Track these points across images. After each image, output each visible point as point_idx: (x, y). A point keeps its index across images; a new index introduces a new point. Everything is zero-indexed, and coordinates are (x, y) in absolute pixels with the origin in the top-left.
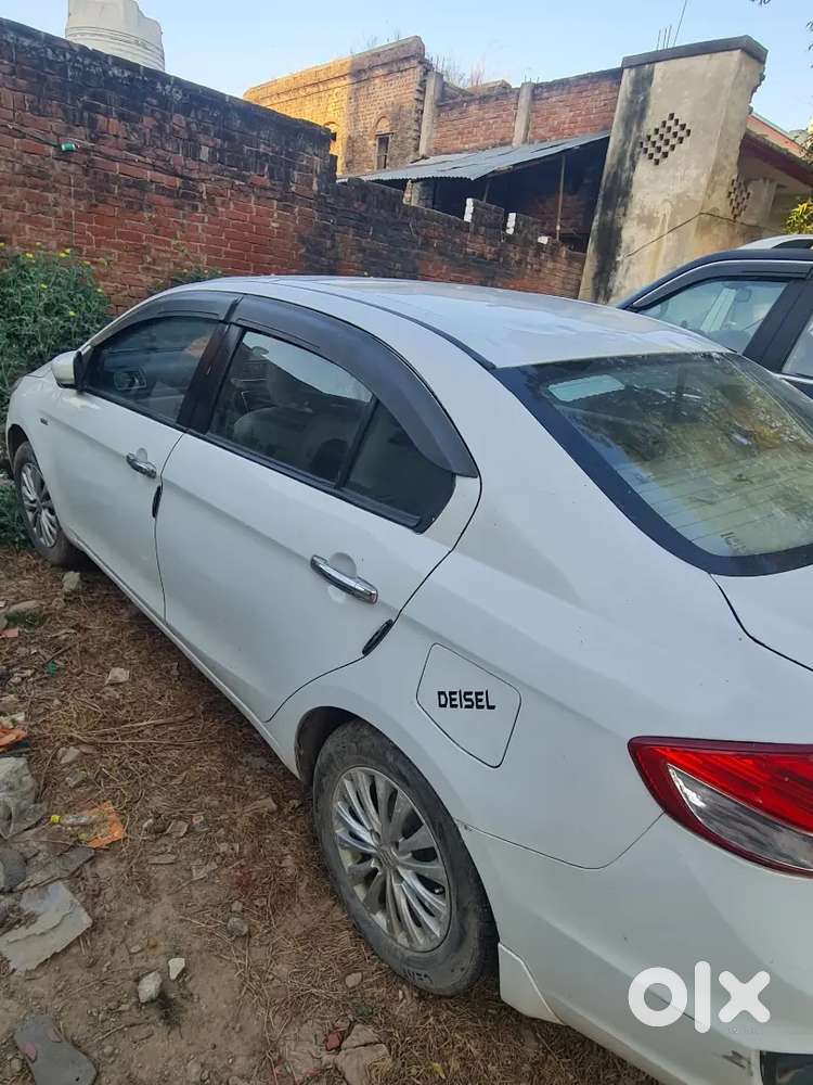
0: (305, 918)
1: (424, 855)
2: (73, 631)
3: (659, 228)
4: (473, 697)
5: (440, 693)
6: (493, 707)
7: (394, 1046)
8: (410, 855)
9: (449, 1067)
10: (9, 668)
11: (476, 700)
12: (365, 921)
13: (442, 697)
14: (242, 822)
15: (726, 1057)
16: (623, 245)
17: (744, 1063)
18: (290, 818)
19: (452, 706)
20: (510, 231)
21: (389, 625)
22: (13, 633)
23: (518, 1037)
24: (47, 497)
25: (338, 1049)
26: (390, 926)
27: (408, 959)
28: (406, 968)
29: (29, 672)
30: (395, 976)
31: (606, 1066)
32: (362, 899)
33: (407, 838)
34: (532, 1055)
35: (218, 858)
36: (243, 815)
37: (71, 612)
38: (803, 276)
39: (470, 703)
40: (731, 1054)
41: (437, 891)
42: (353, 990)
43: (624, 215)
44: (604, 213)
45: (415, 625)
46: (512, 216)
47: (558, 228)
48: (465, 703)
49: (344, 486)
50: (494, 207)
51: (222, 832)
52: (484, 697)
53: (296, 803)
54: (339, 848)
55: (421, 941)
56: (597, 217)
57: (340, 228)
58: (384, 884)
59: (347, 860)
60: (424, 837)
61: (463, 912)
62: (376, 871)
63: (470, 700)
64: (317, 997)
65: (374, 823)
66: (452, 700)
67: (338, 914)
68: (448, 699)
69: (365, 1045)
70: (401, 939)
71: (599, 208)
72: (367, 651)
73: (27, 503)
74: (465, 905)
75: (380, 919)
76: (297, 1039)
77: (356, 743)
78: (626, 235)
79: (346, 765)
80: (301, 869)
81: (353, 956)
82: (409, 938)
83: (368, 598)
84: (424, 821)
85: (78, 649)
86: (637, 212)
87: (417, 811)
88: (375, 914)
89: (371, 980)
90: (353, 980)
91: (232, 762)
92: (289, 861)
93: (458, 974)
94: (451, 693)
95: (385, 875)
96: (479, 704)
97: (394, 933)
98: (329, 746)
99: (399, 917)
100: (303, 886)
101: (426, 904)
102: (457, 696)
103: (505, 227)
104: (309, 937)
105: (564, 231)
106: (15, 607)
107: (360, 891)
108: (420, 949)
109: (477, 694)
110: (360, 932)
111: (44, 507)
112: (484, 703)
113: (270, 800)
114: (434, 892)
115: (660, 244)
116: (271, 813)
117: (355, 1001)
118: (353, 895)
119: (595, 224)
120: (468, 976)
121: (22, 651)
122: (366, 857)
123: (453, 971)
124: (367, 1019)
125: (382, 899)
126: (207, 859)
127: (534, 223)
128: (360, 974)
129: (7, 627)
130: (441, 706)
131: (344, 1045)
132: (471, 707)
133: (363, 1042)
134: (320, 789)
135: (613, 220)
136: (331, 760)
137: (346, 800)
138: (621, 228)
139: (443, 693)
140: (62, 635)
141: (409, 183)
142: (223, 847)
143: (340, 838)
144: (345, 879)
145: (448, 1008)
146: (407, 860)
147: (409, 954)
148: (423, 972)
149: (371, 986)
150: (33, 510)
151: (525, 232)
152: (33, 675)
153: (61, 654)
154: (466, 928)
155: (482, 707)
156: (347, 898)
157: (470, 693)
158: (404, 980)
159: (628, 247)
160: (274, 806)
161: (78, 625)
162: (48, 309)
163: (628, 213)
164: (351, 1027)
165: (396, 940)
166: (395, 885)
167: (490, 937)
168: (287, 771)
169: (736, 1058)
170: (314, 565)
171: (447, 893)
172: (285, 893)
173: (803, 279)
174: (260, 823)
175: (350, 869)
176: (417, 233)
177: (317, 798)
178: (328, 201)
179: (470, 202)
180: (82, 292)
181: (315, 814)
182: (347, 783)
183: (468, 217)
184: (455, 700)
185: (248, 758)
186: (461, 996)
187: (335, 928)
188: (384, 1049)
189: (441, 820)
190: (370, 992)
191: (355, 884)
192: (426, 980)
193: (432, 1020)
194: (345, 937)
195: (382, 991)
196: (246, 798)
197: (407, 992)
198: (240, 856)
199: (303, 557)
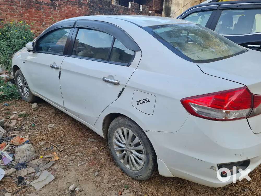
0: (109, 171)
1: (138, 144)
2: (37, 117)
3: (181, 6)
4: (145, 100)
5: (137, 101)
6: (150, 101)
7: (135, 192)
9: (148, 195)
10: (21, 126)
11: (146, 101)
12: (124, 168)
13: (138, 102)
14: (90, 152)
15: (210, 168)
17: (214, 168)
19: (140, 104)
21: (123, 89)
22: (21, 118)
23: (165, 188)
24: (26, 84)
25: (121, 195)
26: (131, 167)
28: (136, 175)
29: (27, 127)
32: (123, 163)
33: (132, 142)
34: (168, 191)
35: (85, 161)
37: (35, 113)
38: (216, 9)
40: (211, 167)
41: (141, 153)
42: (123, 183)
43: (171, 3)
45: (129, 87)
46: (141, 6)
47: (154, 8)
48: (143, 102)
49: (109, 60)
50: (136, 4)
51: (85, 155)
52: (147, 99)
53: (103, 147)
54: (116, 152)
56: (164, 5)
58: (128, 156)
59: (118, 154)
60: (137, 140)
62: (126, 154)
64: (115, 186)
65: (124, 141)
66: (140, 102)
67: (117, 169)
68: (139, 102)
69: (128, 193)
70: (134, 169)
72: (118, 97)
73: (19, 87)
75: (128, 166)
76: (111, 194)
79: (116, 129)
80: (106, 161)
81: (122, 177)
82: (136, 168)
83: (117, 84)
84: (136, 136)
85: (39, 121)
86: (174, 2)
87: (135, 134)
88: (126, 165)
89: (127, 181)
90: (123, 181)
91: (85, 140)
92: (103, 160)
93: (148, 171)
94: (140, 101)
95: (128, 154)
96: (147, 101)
97: (131, 168)
98: (111, 125)
99: (133, 164)
100: (107, 164)
101: (139, 157)
102: (141, 101)
103: (140, 9)
105: (156, 9)
106: (20, 113)
107: (122, 161)
108: (138, 169)
109: (146, 99)
110: (123, 171)
111: (25, 87)
112: (148, 101)
114: (140, 153)
115: (181, 10)
116: (97, 150)
117: (124, 185)
118: (121, 162)
119: (164, 7)
120: (151, 171)
121: (24, 122)
123: (147, 171)
125: (128, 161)
126: (82, 161)
127: (147, 8)
128: (124, 180)
129: (19, 118)
130: (138, 104)
131: (123, 193)
132: (145, 102)
134: (110, 137)
135: (168, 4)
136: (112, 128)
137: (116, 138)
138: (171, 7)
139: (138, 101)
140: (34, 118)
142: (86, 158)
143: (116, 149)
144: (118, 159)
145: (147, 184)
146: (134, 147)
147: (136, 172)
148: (139, 175)
149: (127, 182)
150: (21, 89)
151: (145, 10)
152: (28, 127)
153: (35, 122)
155: (147, 102)
156: (119, 163)
157: (144, 100)
159: (173, 12)
161: (38, 115)
162: (18, 37)
164: (124, 190)
165: (132, 170)
166: (131, 155)
168: (101, 137)
169: (212, 168)
170: (104, 80)
171: (144, 152)
172: (102, 166)
174: (94, 153)
175: (119, 156)
176: (116, 12)
177: (109, 140)
179: (130, 3)
180: (27, 32)
181: (109, 144)
182: (116, 134)
183: (130, 7)
184: (141, 102)
185: (89, 139)
187: (117, 172)
188: (132, 193)
189: (140, 133)
190: (127, 183)
191: (121, 159)
192: (141, 177)
193: (143, 186)
194: (120, 173)
195: (130, 183)
196: (90, 148)
197: (136, 182)
198: (90, 160)
199: (100, 79)
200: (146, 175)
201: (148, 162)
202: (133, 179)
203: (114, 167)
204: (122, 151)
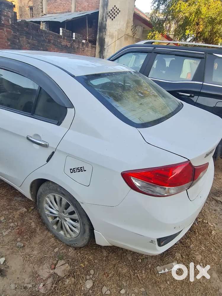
0: (40, 238)
1: (72, 213)
3: (115, 38)
4: (80, 169)
5: (70, 169)
7: (70, 263)
8: (68, 214)
9: (85, 264)
11: (81, 170)
12: (57, 234)
13: (71, 170)
14: (16, 216)
15: (149, 242)
16: (106, 43)
17: (154, 242)
18: (31, 212)
19: (74, 172)
20: (74, 38)
21: (53, 153)
23: (101, 252)
25: (55, 268)
26: (65, 234)
27: (71, 241)
28: (70, 243)
30: (68, 246)
31: (123, 253)
32: (56, 229)
33: (66, 210)
34: (105, 255)
35: (11, 228)
36: (17, 214)
38: (151, 51)
39: (79, 171)
40: (151, 241)
41: (76, 221)
42: (57, 252)
43: (105, 34)
44: (100, 34)
45: (60, 151)
46: (74, 34)
47: (88, 38)
48: (78, 171)
49: (34, 114)
50: (68, 31)
51: (11, 220)
52: (83, 168)
53: (33, 208)
54: (47, 217)
55: (74, 235)
56: (98, 35)
57: (21, 36)
58: (62, 223)
59: (50, 220)
60: (71, 208)
61: (84, 225)
62: (59, 220)
63: (79, 170)
64: (47, 257)
65: (56, 208)
66: (74, 170)
67: (50, 234)
68: (73, 171)
69: (62, 265)
70: (68, 236)
71: (98, 32)
72: (48, 161)
74: (84, 223)
75: (62, 233)
76: (42, 269)
77: (48, 187)
78: (106, 40)
79: (46, 195)
80: (37, 225)
81: (55, 244)
82: (71, 236)
83: (46, 146)
84: (70, 204)
86: (108, 34)
87: (69, 203)
88: (60, 231)
89: (61, 249)
90: (56, 250)
91: (10, 200)
92: (33, 224)
93: (85, 241)
94: (73, 169)
95: (61, 221)
96: (82, 170)
98: (41, 190)
99: (67, 231)
100: (38, 229)
101: (74, 225)
102: (75, 169)
103: (72, 37)
104: (42, 242)
105: (90, 39)
107: (55, 227)
108: (74, 237)
109: (81, 168)
110: (56, 237)
112: (83, 170)
113: (24, 208)
114: (75, 222)
115: (115, 43)
116: (25, 212)
117: (58, 255)
118: (53, 228)
119: (98, 37)
120: (87, 241)
122: (55, 217)
123: (83, 240)
124: (61, 259)
125: (62, 227)
126: (7, 229)
127: (80, 36)
128: (58, 248)
130: (71, 173)
131: (56, 267)
132: (80, 171)
133: (61, 265)
134: (39, 202)
135: (102, 35)
136: (41, 193)
137: (47, 203)
138: (105, 38)
141: (41, 23)
142: (12, 224)
143: (47, 214)
144: (50, 225)
145: (83, 250)
146: (68, 215)
147: (70, 239)
148: (75, 243)
151: (78, 39)
154: (85, 228)
156: (51, 229)
157: (79, 168)
158: (70, 246)
159: (107, 44)
160: (26, 210)
163: (106, 34)
164: (57, 262)
165: (66, 237)
166: (65, 223)
167: (92, 229)
168: (29, 200)
169: (152, 242)
170: (28, 138)
171: (79, 221)
172: (33, 232)
173: (151, 52)
174: (22, 215)
175: (51, 222)
176: (46, 38)
177: (39, 205)
178: (16, 27)
179: (61, 29)
181: (39, 209)
182: (47, 199)
183: (61, 34)
184: (75, 170)
185: (16, 198)
186: (86, 246)
187: (49, 238)
188: (67, 265)
189: (75, 203)
190: (61, 252)
191: (53, 225)
192: (76, 245)
193: (79, 254)
194: (52, 240)
195: (65, 251)
196: (16, 210)
197: (71, 249)
198: (17, 226)
199: (23, 137)
200: (82, 243)
201: (84, 232)
202: (68, 245)
203: (46, 232)
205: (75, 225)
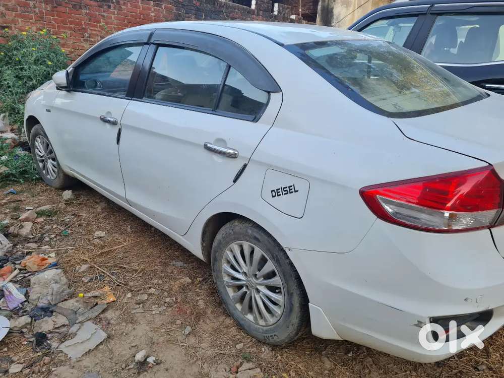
0: (212, 324)
1: (272, 275)
2: (72, 217)
4: (288, 189)
5: (272, 191)
6: (297, 191)
7: (263, 369)
8: (263, 278)
10: (42, 234)
12: (243, 320)
13: (273, 192)
14: (175, 288)
15: (414, 325)
17: (422, 324)
18: (198, 285)
19: (278, 195)
21: (245, 166)
22: (41, 219)
24: (51, 152)
25: (237, 372)
26: (255, 318)
27: (266, 331)
28: (265, 335)
29: (53, 236)
30: (261, 342)
32: (240, 310)
33: (260, 271)
35: (166, 304)
36: (176, 286)
37: (69, 209)
40: (417, 323)
41: (277, 291)
42: (240, 350)
45: (256, 162)
48: (284, 193)
49: (217, 109)
51: (166, 293)
52: (293, 187)
53: (200, 279)
54: (227, 287)
55: (271, 320)
58: (251, 297)
59: (231, 293)
60: (270, 266)
62: (246, 292)
64: (224, 354)
65: (243, 268)
66: (278, 193)
67: (228, 321)
68: (276, 193)
70: (262, 322)
72: (235, 181)
73: (38, 158)
75: (250, 317)
76: (216, 371)
79: (228, 243)
80: (207, 305)
81: (238, 337)
82: (266, 320)
83: (233, 156)
84: (268, 258)
85: (77, 224)
87: (265, 255)
88: (247, 315)
89: (248, 346)
90: (239, 346)
91: (166, 265)
92: (201, 302)
93: (291, 328)
94: (277, 190)
95: (251, 293)
97: (257, 320)
98: (219, 236)
99: (260, 312)
100: (209, 312)
101: (272, 299)
102: (280, 190)
107: (238, 306)
108: (271, 324)
109: (289, 187)
110: (240, 326)
111: (49, 158)
112: (293, 190)
113: (188, 278)
114: (275, 292)
116: (189, 284)
117: (242, 354)
118: (236, 309)
123: (288, 327)
125: (250, 306)
126: (160, 305)
127: (287, 8)
128: (242, 344)
131: (240, 370)
132: (287, 193)
133: (248, 368)
134: (215, 260)
136: (220, 243)
137: (228, 262)
139: (274, 191)
140: (67, 219)
142: (167, 300)
143: (227, 282)
144: (231, 303)
145: (287, 353)
146: (262, 281)
147: (265, 328)
148: (273, 334)
149: (248, 348)
150: (42, 161)
151: (284, 13)
153: (69, 227)
154: (293, 303)
155: (292, 192)
156: (233, 311)
157: (286, 187)
158: (264, 343)
160: (190, 281)
161: (74, 214)
162: (36, 62)
164: (242, 364)
165: (258, 324)
166: (256, 295)
168: (197, 259)
170: (206, 147)
171: (282, 290)
172: (199, 316)
174: (184, 289)
175: (232, 296)
180: (54, 52)
181: (213, 273)
182: (229, 253)
185: (173, 262)
187: (228, 327)
188: (259, 370)
189: (277, 254)
190: (248, 350)
191: (236, 303)
192: (275, 338)
193: (279, 357)
194: (233, 331)
195: (254, 349)
196: (175, 279)
197: (266, 348)
198: (176, 302)
199: (200, 145)
200: (286, 335)
201: (291, 310)
202: (259, 341)
203: (222, 318)
204: (240, 287)
205: (274, 298)
